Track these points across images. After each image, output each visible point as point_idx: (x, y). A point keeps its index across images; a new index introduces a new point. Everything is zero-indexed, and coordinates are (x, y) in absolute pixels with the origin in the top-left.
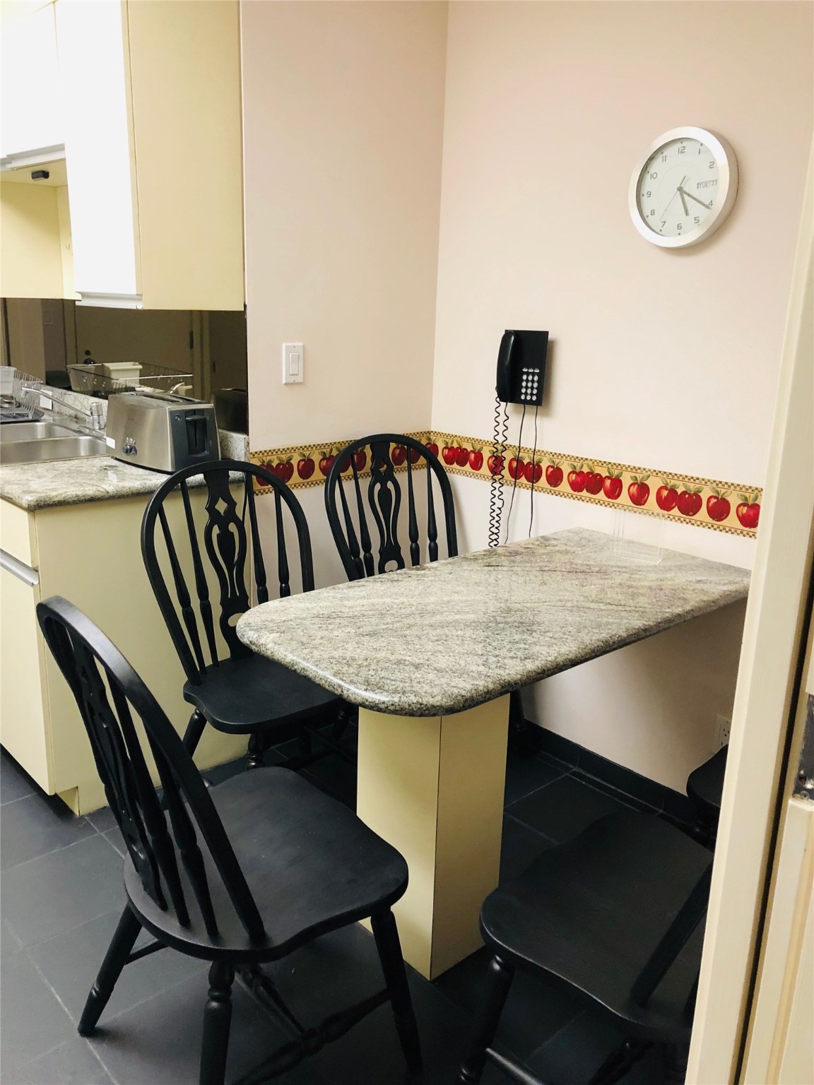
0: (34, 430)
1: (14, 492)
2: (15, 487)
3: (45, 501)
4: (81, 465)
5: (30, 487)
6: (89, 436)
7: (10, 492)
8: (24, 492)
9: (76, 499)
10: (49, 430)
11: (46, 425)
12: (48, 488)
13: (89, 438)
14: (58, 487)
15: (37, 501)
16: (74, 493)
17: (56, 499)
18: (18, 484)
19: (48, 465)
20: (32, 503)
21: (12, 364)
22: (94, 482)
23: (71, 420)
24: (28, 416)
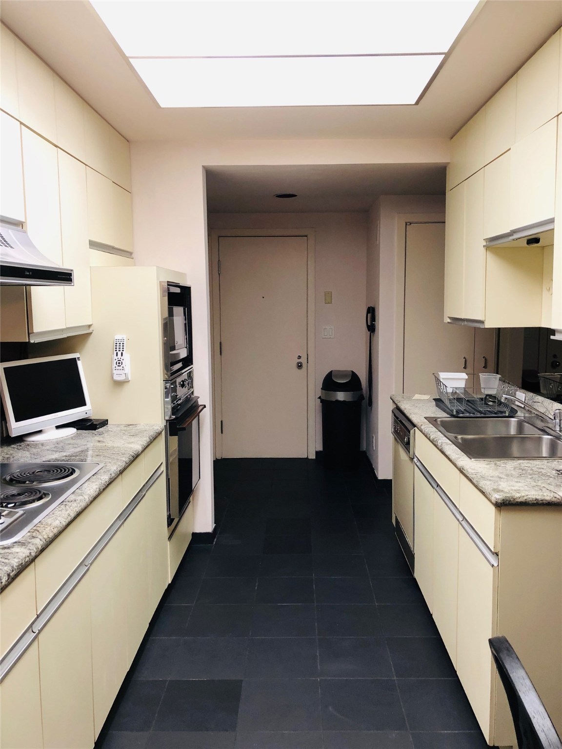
0: (508, 424)
1: (486, 489)
2: (488, 483)
3: (510, 501)
4: (542, 467)
5: (500, 485)
6: (551, 435)
7: (484, 487)
8: (494, 490)
9: (535, 502)
10: (520, 425)
11: (518, 421)
12: (513, 488)
13: (550, 437)
14: (522, 489)
15: (503, 500)
16: (534, 497)
17: (519, 500)
18: (490, 480)
19: (516, 463)
20: (499, 501)
21: (499, 373)
22: (552, 488)
23: (537, 418)
24: (505, 413)
